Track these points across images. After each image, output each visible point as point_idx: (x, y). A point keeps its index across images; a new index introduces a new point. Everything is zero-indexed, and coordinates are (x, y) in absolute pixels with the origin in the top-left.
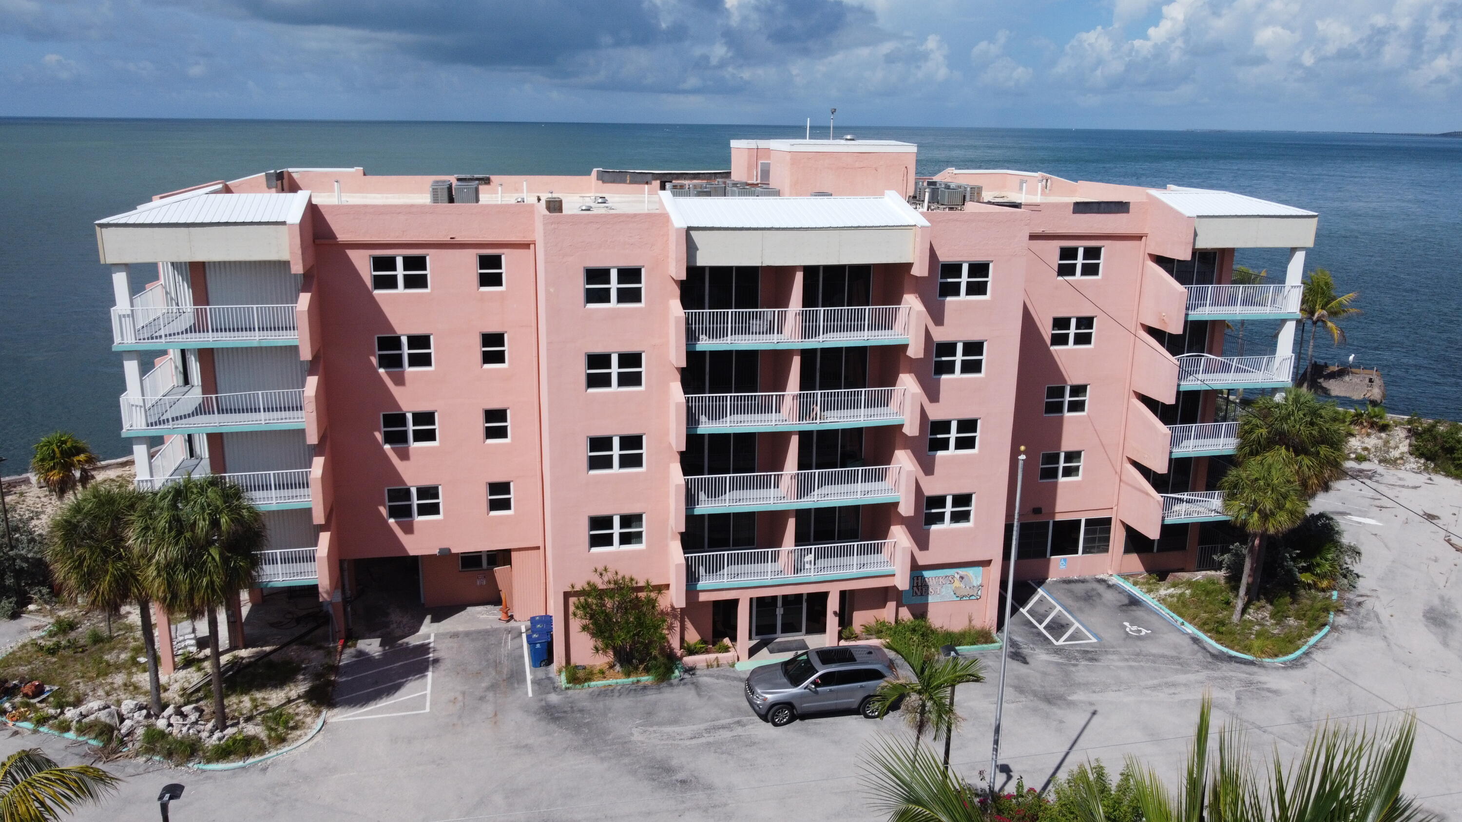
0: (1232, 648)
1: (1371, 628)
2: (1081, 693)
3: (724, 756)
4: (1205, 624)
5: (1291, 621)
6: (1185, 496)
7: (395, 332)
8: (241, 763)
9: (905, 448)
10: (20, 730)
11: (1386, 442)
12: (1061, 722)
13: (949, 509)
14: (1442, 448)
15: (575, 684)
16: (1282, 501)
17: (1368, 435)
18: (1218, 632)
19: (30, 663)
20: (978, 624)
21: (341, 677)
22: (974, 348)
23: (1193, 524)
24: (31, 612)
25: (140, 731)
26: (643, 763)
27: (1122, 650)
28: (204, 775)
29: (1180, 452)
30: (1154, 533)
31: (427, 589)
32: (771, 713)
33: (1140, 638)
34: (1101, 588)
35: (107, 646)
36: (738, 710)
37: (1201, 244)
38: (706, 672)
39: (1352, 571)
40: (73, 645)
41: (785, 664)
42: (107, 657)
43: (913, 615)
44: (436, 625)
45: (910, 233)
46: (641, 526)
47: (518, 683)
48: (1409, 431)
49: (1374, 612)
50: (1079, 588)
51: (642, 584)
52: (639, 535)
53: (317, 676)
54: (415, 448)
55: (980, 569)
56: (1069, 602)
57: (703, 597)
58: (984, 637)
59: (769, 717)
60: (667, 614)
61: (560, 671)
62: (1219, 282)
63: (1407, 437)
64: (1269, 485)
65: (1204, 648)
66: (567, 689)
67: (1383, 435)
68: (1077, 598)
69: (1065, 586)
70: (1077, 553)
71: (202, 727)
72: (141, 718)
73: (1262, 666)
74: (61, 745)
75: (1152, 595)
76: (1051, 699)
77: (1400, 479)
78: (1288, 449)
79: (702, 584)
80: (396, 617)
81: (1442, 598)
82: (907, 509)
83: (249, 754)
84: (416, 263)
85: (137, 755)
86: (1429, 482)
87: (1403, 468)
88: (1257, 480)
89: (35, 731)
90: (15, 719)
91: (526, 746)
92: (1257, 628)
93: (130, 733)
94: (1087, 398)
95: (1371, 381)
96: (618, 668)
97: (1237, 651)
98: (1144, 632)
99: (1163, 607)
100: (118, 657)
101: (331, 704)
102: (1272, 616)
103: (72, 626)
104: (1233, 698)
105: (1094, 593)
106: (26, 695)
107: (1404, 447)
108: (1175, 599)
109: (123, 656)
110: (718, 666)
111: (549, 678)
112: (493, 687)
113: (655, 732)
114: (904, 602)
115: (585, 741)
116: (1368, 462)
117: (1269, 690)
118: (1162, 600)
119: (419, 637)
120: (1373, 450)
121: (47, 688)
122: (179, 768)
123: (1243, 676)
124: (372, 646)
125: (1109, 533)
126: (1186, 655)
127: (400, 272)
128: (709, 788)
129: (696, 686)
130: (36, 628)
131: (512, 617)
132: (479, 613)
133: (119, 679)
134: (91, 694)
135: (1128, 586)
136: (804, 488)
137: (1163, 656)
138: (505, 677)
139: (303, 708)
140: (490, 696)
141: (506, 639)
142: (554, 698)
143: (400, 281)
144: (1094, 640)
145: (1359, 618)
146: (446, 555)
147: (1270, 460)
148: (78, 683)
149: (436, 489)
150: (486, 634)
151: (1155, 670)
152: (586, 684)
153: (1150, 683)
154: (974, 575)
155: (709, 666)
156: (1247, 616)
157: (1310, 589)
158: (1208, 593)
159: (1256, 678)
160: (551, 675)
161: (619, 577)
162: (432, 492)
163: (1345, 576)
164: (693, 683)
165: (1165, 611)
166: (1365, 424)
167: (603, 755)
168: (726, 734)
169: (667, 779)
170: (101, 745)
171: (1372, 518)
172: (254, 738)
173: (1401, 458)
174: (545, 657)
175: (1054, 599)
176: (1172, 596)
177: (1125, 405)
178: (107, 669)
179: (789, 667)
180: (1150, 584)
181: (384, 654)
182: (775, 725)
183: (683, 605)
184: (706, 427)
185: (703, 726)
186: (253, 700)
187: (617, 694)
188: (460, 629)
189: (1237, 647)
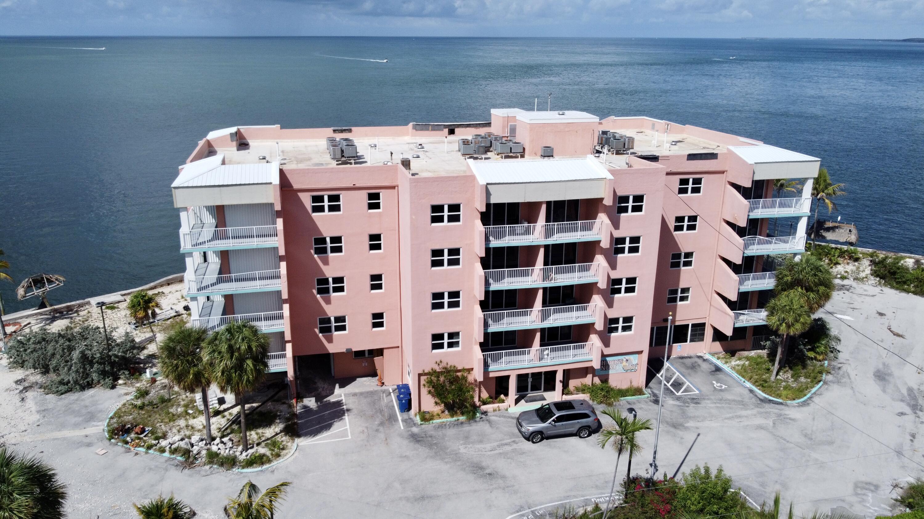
0: (771, 395)
1: (845, 382)
2: (692, 422)
3: (509, 460)
4: (756, 382)
5: (802, 379)
6: (746, 312)
7: (322, 235)
8: (260, 469)
9: (598, 294)
10: (139, 452)
11: (858, 268)
12: (682, 438)
13: (621, 325)
14: (889, 272)
15: (425, 421)
16: (798, 318)
17: (848, 264)
18: (763, 386)
19: (131, 414)
20: (635, 384)
21: (299, 420)
22: (635, 240)
23: (750, 327)
24: (120, 385)
25: (204, 452)
26: (468, 464)
27: (712, 397)
28: (242, 475)
29: (744, 289)
30: (729, 332)
31: (336, 369)
32: (532, 436)
33: (721, 390)
34: (700, 361)
35: (169, 404)
36: (513, 435)
37: (757, 178)
38: (493, 414)
39: (836, 349)
40: (151, 403)
41: (537, 410)
42: (171, 410)
43: (601, 380)
44: (343, 389)
45: (603, 182)
46: (459, 338)
47: (395, 421)
48: (871, 261)
49: (847, 373)
50: (688, 361)
51: (459, 368)
52: (458, 343)
53: (288, 419)
54: (334, 296)
55: (637, 356)
56: (683, 370)
57: (492, 375)
58: (638, 392)
59: (531, 439)
60: (472, 384)
61: (416, 415)
62: (766, 198)
63: (869, 265)
64: (791, 309)
65: (756, 396)
66: (421, 424)
67: (856, 264)
68: (687, 368)
69: (681, 360)
70: (686, 342)
71: (236, 450)
72: (203, 445)
73: (786, 405)
74: (163, 460)
75: (728, 365)
76: (675, 426)
77: (865, 290)
78: (802, 288)
79: (491, 368)
80: (321, 385)
81: (884, 364)
82: (600, 326)
83: (262, 464)
84: (334, 198)
85: (205, 465)
86: (881, 292)
87: (867, 283)
88: (785, 306)
89: (147, 453)
90: (134, 446)
91: (405, 456)
92: (784, 383)
93: (199, 453)
94: (693, 259)
95: (850, 231)
96: (447, 412)
97: (773, 397)
98: (724, 387)
99: (734, 372)
100: (177, 410)
101: (299, 436)
102: (792, 377)
103: (147, 393)
104: (771, 424)
105: (696, 364)
106: (137, 433)
107: (868, 271)
108: (740, 367)
109: (179, 410)
110: (499, 410)
111: (410, 419)
112: (382, 424)
113: (471, 447)
114: (596, 374)
115: (436, 453)
116: (847, 280)
117: (790, 419)
118: (733, 368)
119: (336, 396)
120: (850, 272)
121: (147, 429)
122: (228, 471)
123: (776, 411)
124: (311, 402)
125: (704, 330)
126: (746, 400)
127: (326, 203)
128: (504, 477)
129: (489, 421)
130: (127, 394)
131: (383, 383)
132: (365, 381)
133: (182, 423)
134: (169, 431)
135: (714, 360)
136: (545, 316)
137: (734, 401)
138: (387, 418)
139: (284, 438)
140: (381, 429)
141: (383, 396)
142: (415, 430)
143: (326, 208)
144: (697, 392)
145: (839, 376)
146: (349, 351)
147: (792, 295)
148: (161, 426)
149: (344, 317)
150: (371, 394)
151: (730, 408)
152: (431, 422)
153: (728, 416)
154: (634, 359)
155: (494, 411)
156: (778, 377)
157: (812, 360)
158: (757, 364)
159: (783, 412)
160: (411, 417)
161: (449, 366)
162: (342, 319)
163: (832, 352)
164: (487, 420)
165: (735, 375)
166: (846, 257)
167: (446, 460)
168: (508, 448)
169: (481, 473)
170: (184, 459)
171: (848, 315)
172: (264, 455)
173: (866, 278)
174: (407, 407)
175: (676, 369)
176: (738, 365)
177: (714, 263)
178: (173, 418)
179: (539, 412)
180: (726, 358)
181: (318, 407)
182: (534, 442)
183: (482, 379)
184: (495, 286)
185: (496, 444)
186: (257, 434)
187: (448, 427)
188: (357, 390)
189: (773, 395)
